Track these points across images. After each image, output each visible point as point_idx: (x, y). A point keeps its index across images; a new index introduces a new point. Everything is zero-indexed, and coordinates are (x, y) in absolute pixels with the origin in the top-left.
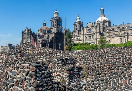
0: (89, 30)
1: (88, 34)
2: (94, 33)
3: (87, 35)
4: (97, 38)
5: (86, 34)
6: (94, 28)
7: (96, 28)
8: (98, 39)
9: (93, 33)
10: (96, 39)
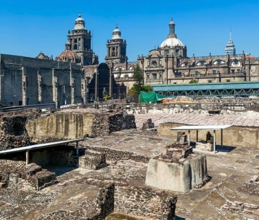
0: (154, 62)
1: (151, 69)
2: (164, 68)
3: (150, 71)
4: (169, 78)
5: (148, 69)
6: (163, 60)
7: (167, 61)
8: (170, 80)
9: (161, 68)
10: (168, 80)
